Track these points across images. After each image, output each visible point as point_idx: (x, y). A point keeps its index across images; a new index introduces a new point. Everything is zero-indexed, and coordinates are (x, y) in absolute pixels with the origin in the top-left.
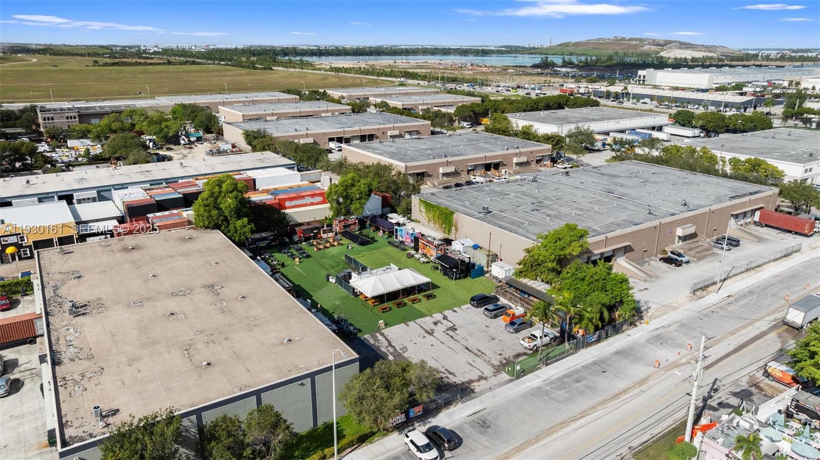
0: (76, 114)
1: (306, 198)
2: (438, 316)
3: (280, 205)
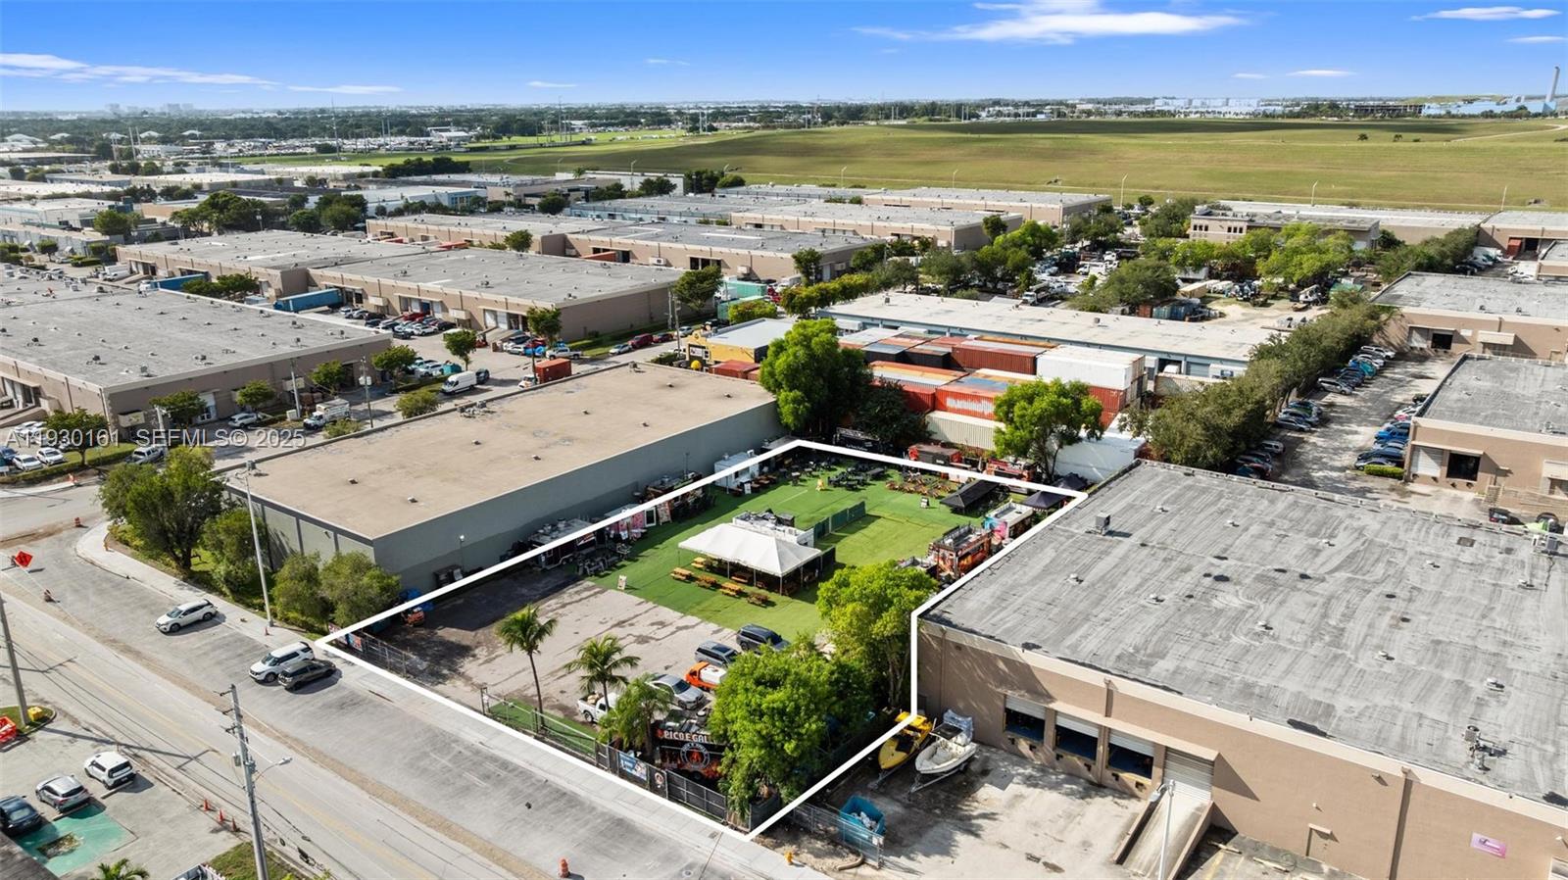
0: (1245, 225)
1: (984, 402)
2: (691, 620)
3: (936, 401)
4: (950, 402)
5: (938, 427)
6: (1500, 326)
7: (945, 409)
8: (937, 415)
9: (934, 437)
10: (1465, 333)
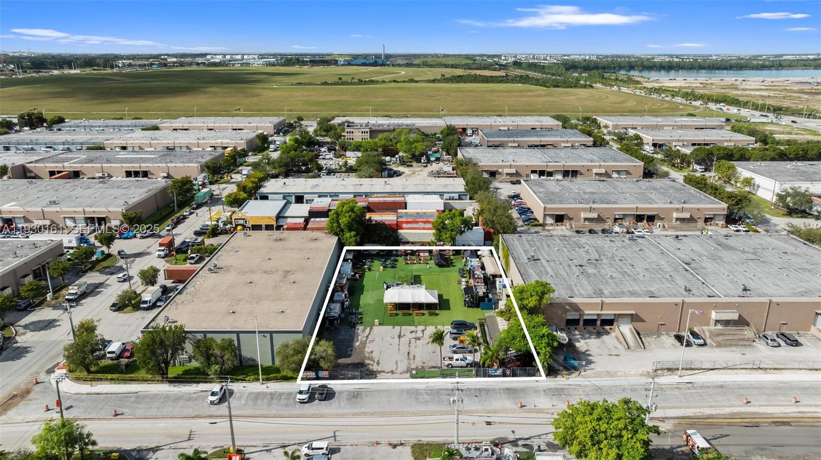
0: (368, 130)
1: (420, 223)
2: (421, 328)
3: (398, 226)
4: (404, 226)
5: (404, 235)
6: (511, 166)
7: (402, 229)
8: (400, 231)
9: (402, 241)
10: (500, 170)
